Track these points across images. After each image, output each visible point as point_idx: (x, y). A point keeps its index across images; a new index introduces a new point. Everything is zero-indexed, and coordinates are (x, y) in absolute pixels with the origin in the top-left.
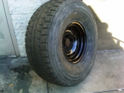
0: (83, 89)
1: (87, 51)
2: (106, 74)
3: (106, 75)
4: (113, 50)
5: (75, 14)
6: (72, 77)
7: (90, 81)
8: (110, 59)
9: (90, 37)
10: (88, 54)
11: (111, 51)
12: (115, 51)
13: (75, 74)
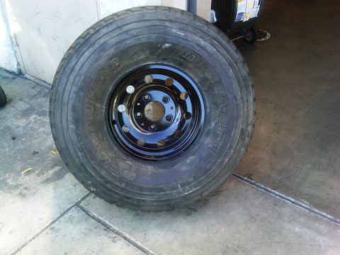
0: (145, 234)
1: (193, 154)
2: (230, 246)
3: (227, 247)
4: (325, 214)
5: (164, 47)
6: (102, 177)
7: (175, 233)
8: (288, 226)
9: (213, 124)
10: (188, 161)
11: (317, 211)
12: (329, 219)
13: (115, 177)
